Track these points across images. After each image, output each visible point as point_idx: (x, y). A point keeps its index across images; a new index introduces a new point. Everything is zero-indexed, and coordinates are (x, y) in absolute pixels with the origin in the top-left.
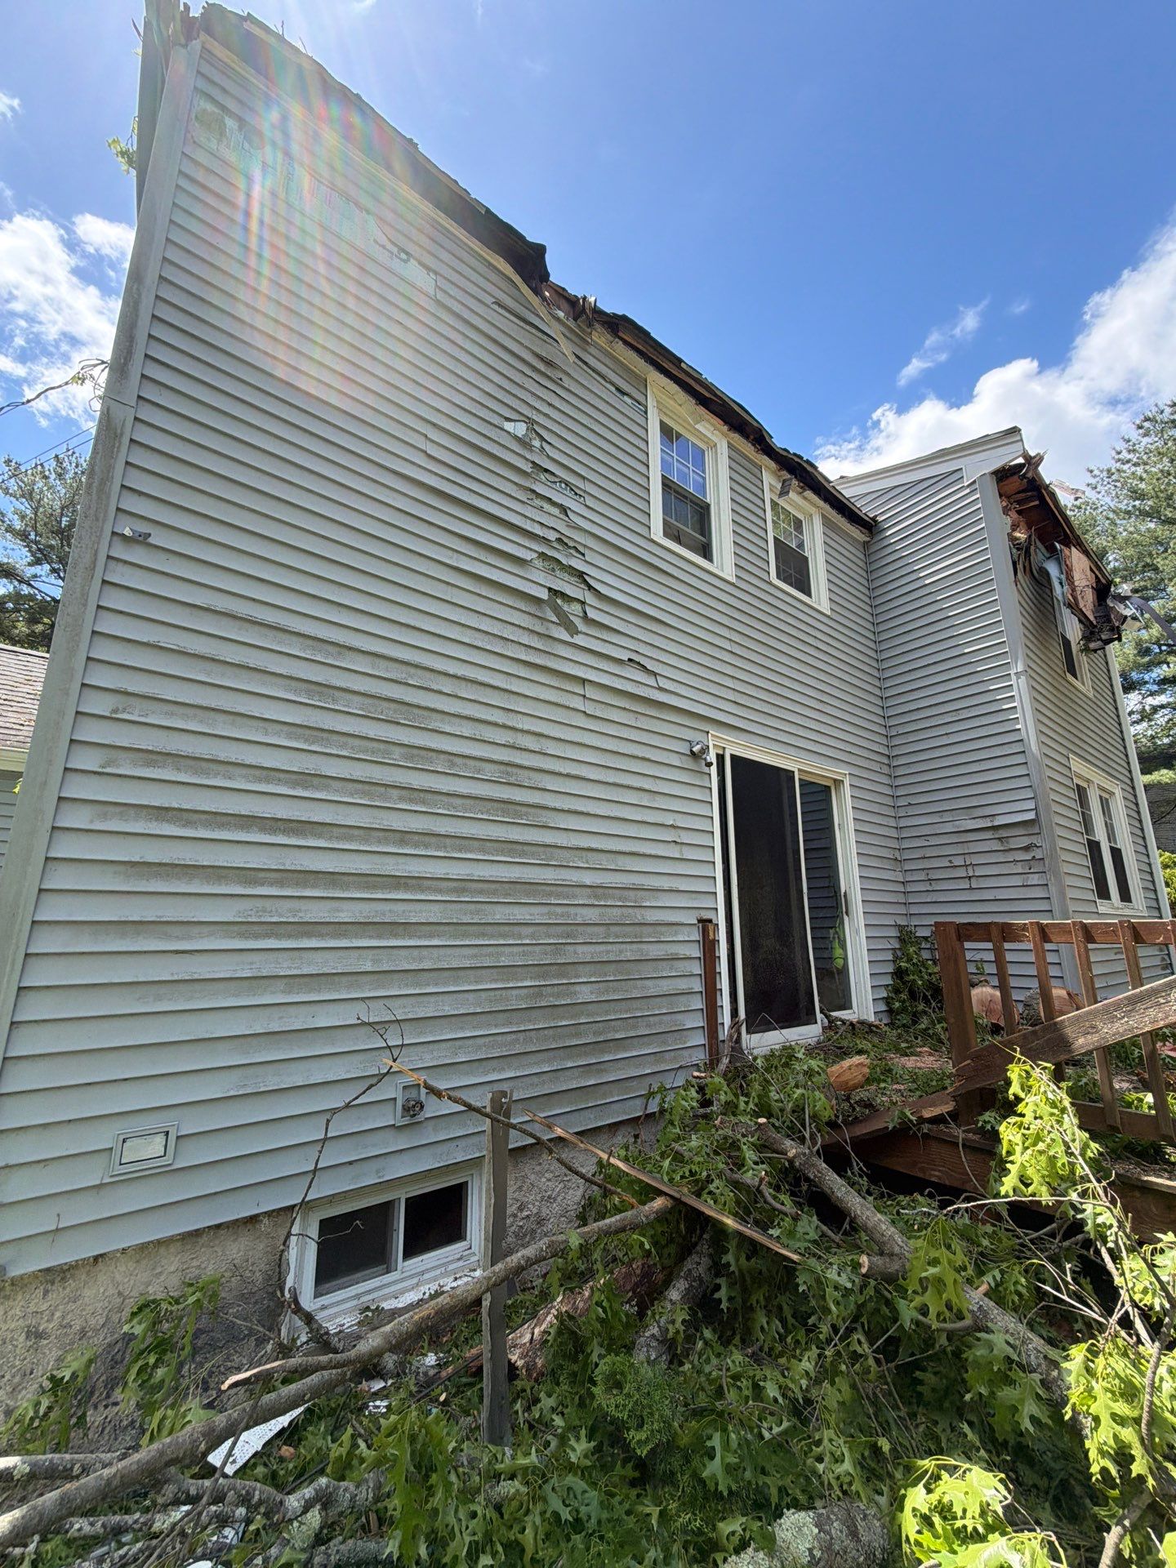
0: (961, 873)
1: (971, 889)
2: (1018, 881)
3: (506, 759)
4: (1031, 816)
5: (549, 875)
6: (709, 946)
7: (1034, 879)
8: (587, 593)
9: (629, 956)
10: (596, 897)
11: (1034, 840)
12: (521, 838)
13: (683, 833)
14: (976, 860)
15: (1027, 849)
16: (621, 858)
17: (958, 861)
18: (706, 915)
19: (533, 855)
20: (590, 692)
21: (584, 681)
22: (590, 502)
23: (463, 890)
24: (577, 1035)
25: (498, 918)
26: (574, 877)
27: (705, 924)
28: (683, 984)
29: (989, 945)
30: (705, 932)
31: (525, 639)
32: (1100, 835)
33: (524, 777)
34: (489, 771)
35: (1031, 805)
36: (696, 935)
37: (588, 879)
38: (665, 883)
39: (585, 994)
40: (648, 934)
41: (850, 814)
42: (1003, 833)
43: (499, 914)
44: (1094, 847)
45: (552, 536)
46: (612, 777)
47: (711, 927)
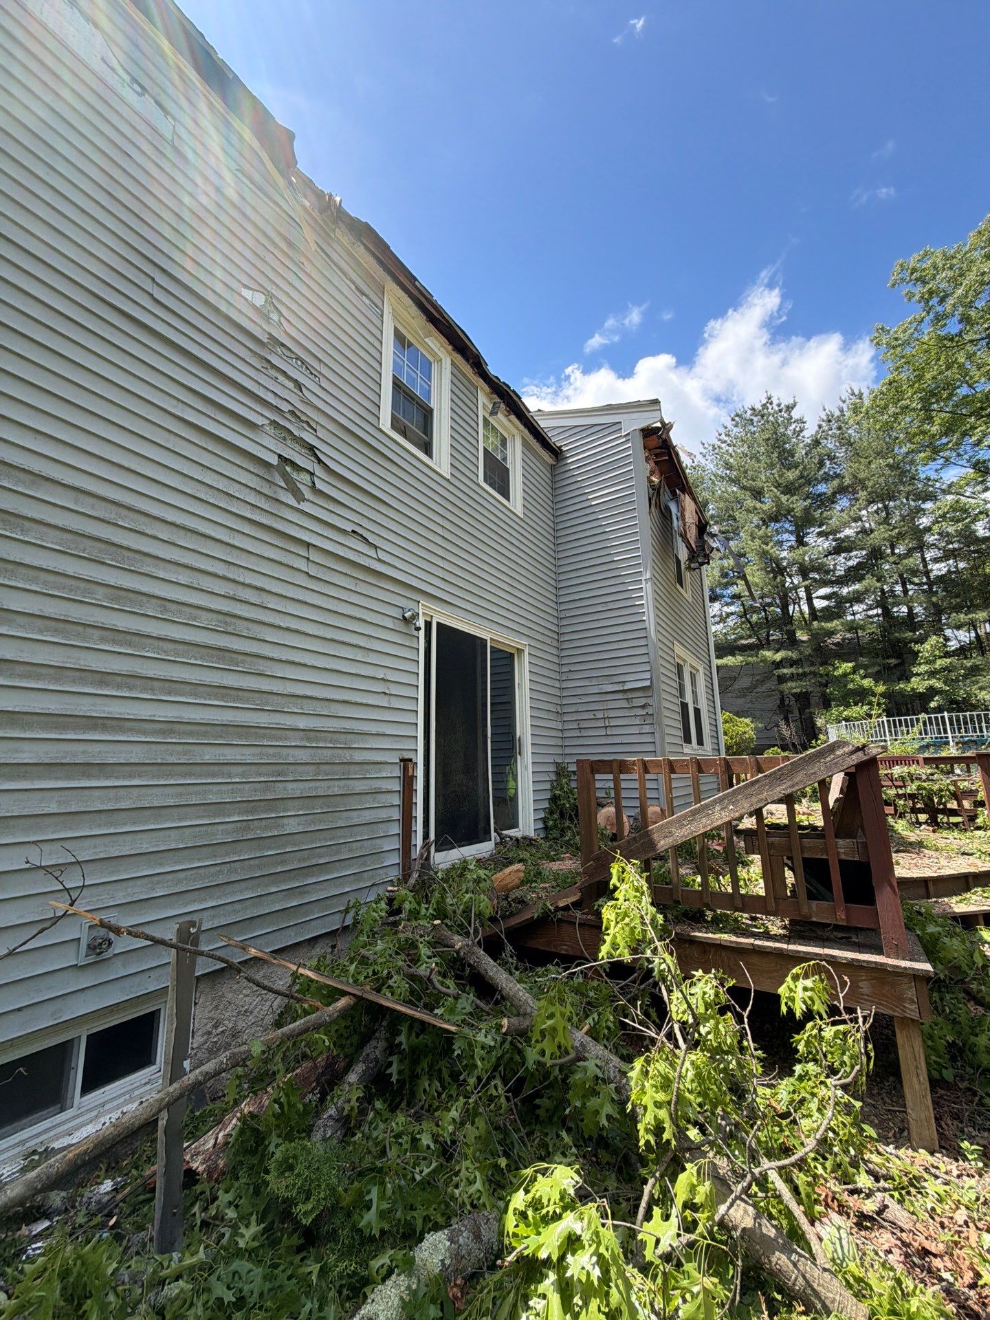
0: (601, 723)
1: (606, 735)
2: (635, 730)
3: (225, 609)
4: (647, 683)
5: (263, 719)
6: (408, 782)
7: (647, 729)
8: (316, 465)
9: (337, 791)
10: (309, 739)
11: (649, 701)
12: (236, 684)
13: (392, 686)
14: (612, 714)
15: (643, 707)
16: (334, 705)
17: (600, 715)
18: (407, 755)
19: (248, 701)
20: (314, 556)
21: (308, 545)
22: (324, 384)
23: (171, 732)
24: (282, 863)
25: (207, 758)
26: (288, 721)
27: (406, 763)
28: (383, 814)
29: (611, 777)
30: (405, 770)
31: (252, 499)
32: (689, 699)
33: (242, 627)
34: (205, 619)
35: (648, 675)
36: (397, 772)
37: (302, 723)
38: (373, 728)
39: (292, 826)
40: (355, 772)
41: (527, 676)
42: (630, 695)
43: (208, 755)
44: (684, 706)
45: (285, 407)
46: (330, 634)
47: (410, 765)
